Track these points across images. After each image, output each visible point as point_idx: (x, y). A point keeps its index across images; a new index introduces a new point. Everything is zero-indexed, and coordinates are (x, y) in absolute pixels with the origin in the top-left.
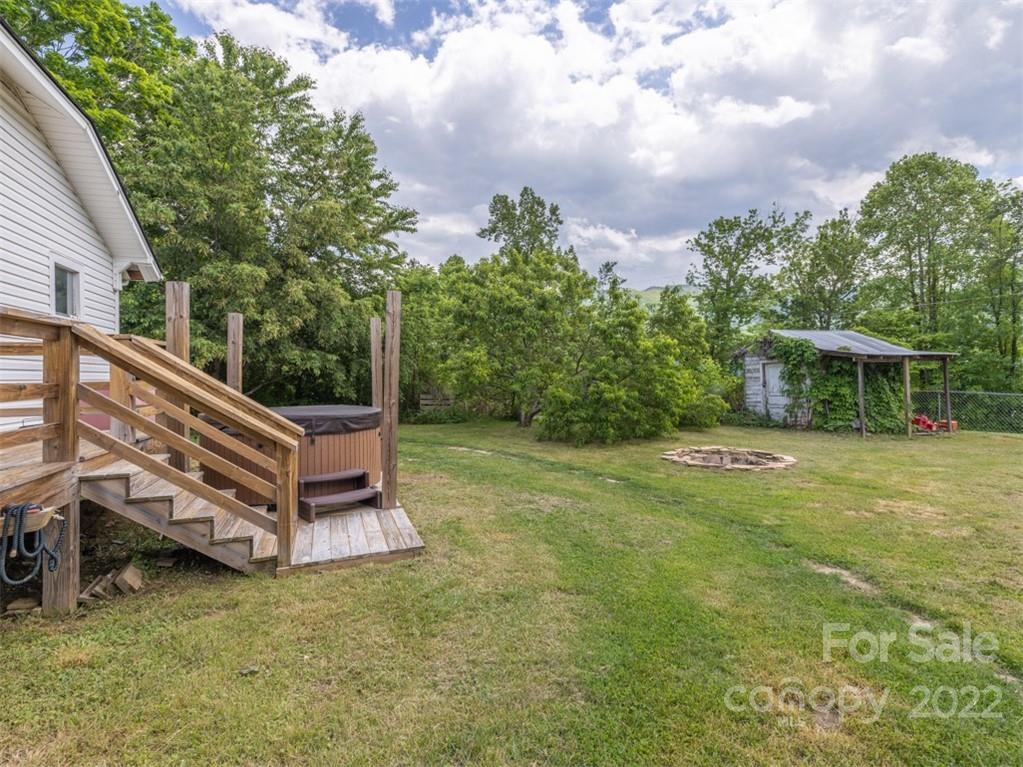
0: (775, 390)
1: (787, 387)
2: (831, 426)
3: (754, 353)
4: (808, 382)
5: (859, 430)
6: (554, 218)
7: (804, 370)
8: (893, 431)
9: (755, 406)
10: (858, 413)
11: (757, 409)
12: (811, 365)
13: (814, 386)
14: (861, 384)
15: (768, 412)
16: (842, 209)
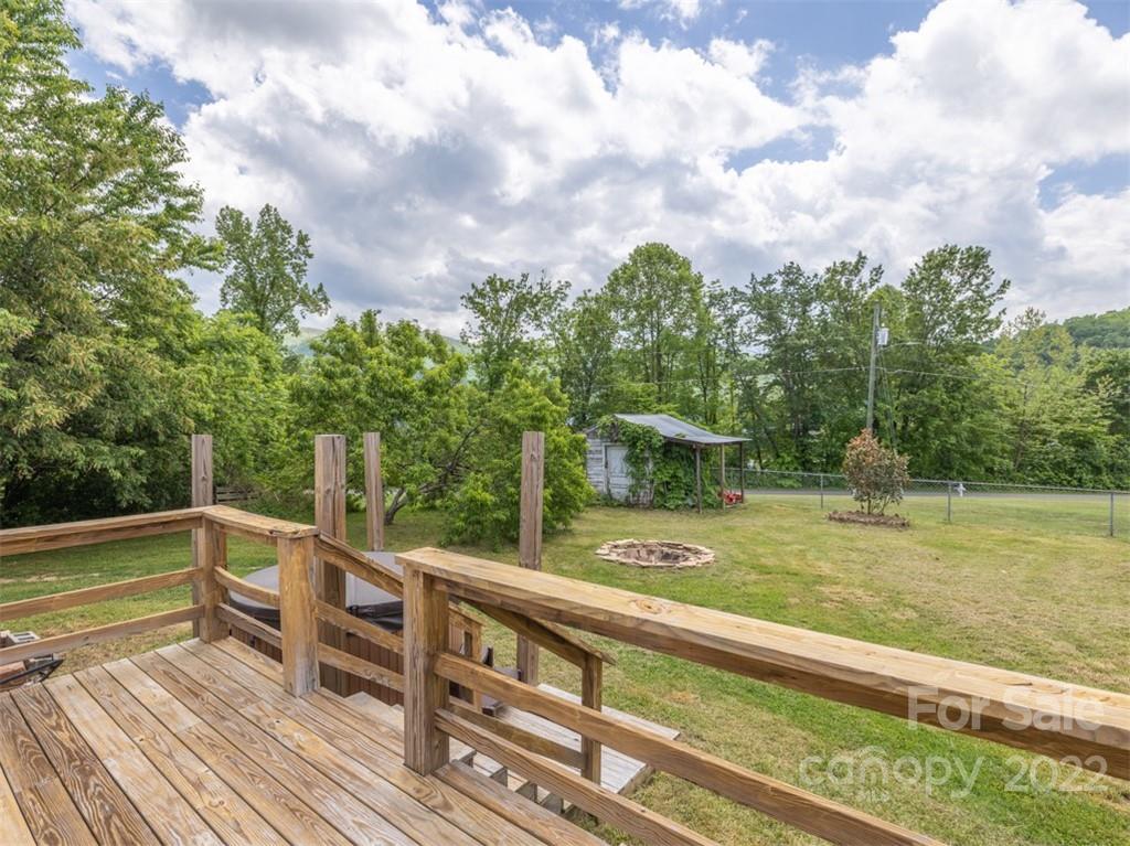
0: (618, 471)
1: (629, 469)
2: (671, 504)
3: (595, 435)
6: (302, 249)
7: (648, 455)
8: (713, 506)
9: (596, 486)
11: (598, 489)
12: (656, 450)
13: (657, 469)
15: (609, 490)
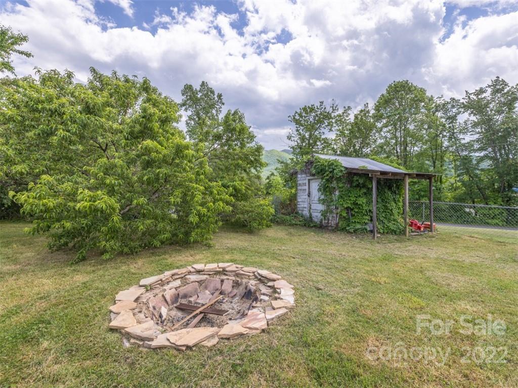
0: (316, 199)
1: (323, 197)
2: (351, 228)
3: (303, 172)
4: (337, 193)
5: (372, 231)
6: (219, 101)
7: (334, 184)
8: (395, 232)
9: (303, 210)
10: (371, 217)
11: (304, 213)
12: (339, 179)
13: (341, 197)
14: (374, 196)
15: (311, 214)
16: (366, 103)
